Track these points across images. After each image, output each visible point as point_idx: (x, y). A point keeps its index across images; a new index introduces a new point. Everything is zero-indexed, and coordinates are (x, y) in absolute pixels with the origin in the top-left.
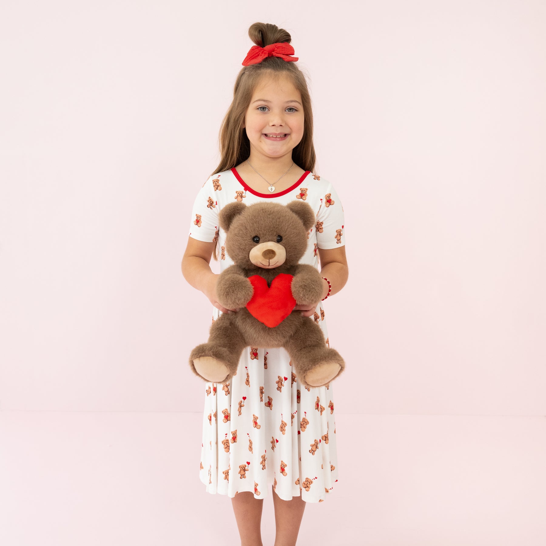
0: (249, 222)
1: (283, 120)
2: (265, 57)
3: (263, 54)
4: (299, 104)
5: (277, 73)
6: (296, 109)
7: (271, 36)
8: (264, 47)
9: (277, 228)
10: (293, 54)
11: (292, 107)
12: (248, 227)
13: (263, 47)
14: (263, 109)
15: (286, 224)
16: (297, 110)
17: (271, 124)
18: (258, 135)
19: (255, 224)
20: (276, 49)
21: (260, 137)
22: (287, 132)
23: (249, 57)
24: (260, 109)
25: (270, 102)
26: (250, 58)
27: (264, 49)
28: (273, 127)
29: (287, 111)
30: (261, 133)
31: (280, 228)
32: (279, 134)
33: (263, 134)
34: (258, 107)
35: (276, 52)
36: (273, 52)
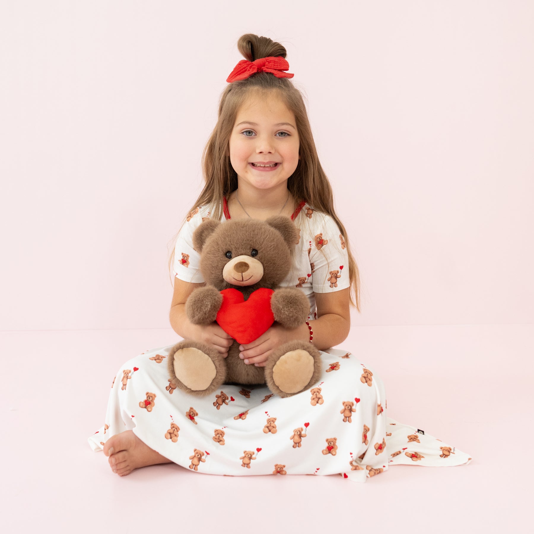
0: (220, 237)
1: (272, 147)
2: (253, 72)
3: (251, 69)
4: (292, 128)
5: (265, 90)
6: (288, 133)
7: (263, 50)
8: (254, 61)
9: (251, 240)
10: (287, 70)
11: (283, 131)
12: (220, 242)
13: (252, 62)
14: (250, 133)
15: (261, 237)
16: (290, 134)
17: (258, 151)
18: (243, 164)
19: (227, 238)
20: (267, 63)
21: (246, 167)
22: (277, 161)
23: (235, 72)
24: (245, 133)
25: (257, 124)
26: (237, 73)
27: (253, 64)
28: (261, 154)
29: (278, 135)
30: (247, 161)
31: (255, 240)
32: (268, 163)
33: (249, 163)
34: (243, 131)
35: (267, 67)
36: (263, 67)
